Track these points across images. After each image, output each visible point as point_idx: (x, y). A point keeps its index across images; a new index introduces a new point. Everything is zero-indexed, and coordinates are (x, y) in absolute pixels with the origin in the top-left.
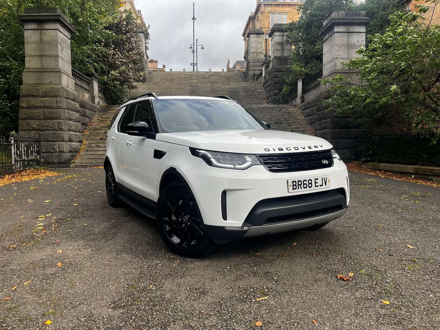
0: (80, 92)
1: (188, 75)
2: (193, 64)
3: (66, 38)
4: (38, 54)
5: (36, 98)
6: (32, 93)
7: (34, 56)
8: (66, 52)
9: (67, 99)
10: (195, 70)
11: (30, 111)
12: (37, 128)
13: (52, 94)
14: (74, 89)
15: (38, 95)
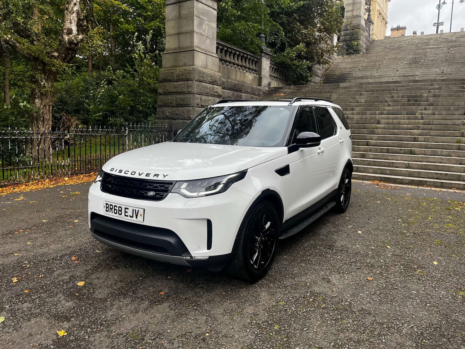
0: (238, 73)
1: (425, 39)
2: (436, 25)
3: (209, 8)
4: (176, 32)
5: (171, 83)
6: (168, 77)
7: (173, 35)
8: (208, 25)
9: (201, 82)
10: (439, 32)
11: (165, 98)
12: (170, 117)
13: (184, 77)
14: (218, 70)
15: (172, 79)
